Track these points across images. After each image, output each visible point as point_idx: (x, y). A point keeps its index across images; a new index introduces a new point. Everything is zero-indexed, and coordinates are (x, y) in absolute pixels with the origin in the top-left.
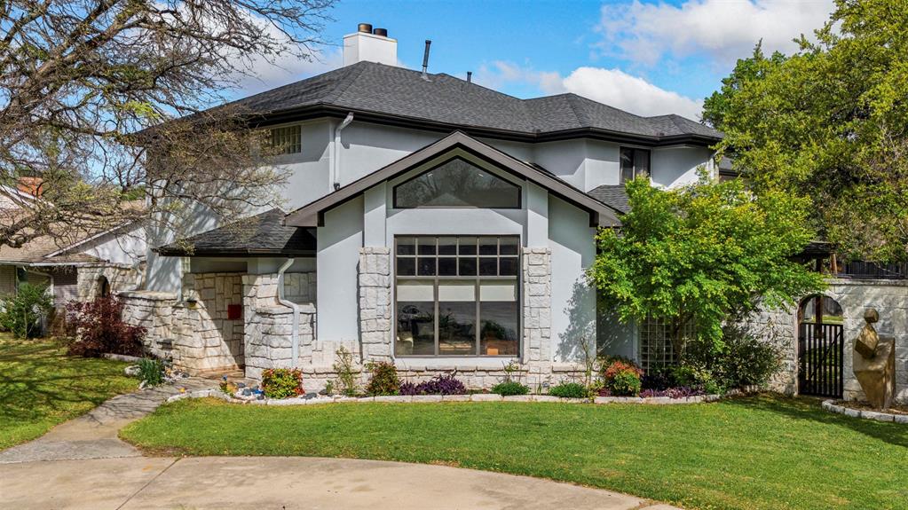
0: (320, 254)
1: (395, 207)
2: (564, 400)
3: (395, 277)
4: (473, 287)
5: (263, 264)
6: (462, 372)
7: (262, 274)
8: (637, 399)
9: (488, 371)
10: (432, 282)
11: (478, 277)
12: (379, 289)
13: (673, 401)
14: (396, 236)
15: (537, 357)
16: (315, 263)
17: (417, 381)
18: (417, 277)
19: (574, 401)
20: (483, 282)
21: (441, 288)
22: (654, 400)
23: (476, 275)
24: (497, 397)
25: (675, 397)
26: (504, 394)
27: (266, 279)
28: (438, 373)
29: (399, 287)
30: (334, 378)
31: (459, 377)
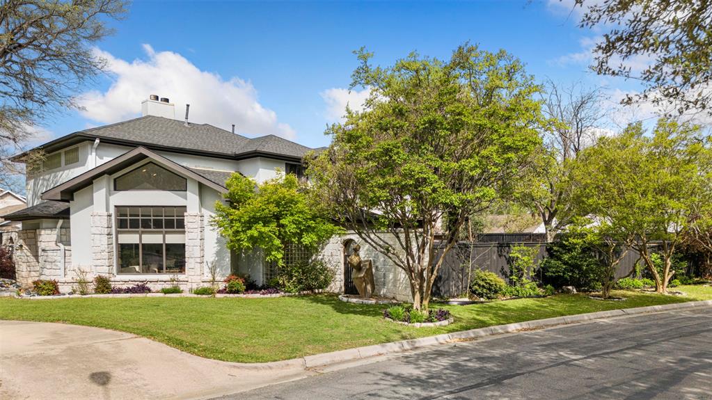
0: (71, 217)
1: (115, 189)
2: (199, 296)
3: (116, 230)
4: (162, 235)
5: (45, 223)
6: (151, 282)
7: (45, 229)
8: (241, 295)
9: (165, 282)
10: (137, 232)
11: (164, 230)
12: (102, 236)
13: (262, 296)
14: (116, 206)
15: (193, 274)
16: (69, 223)
17: (124, 287)
18: (129, 229)
19: (204, 296)
20: (167, 232)
21: (143, 236)
22: (250, 296)
23: (162, 228)
24: (162, 295)
25: (263, 294)
26: (165, 293)
27: (48, 232)
28: (137, 283)
29: (119, 236)
30: (76, 286)
31: (148, 285)
